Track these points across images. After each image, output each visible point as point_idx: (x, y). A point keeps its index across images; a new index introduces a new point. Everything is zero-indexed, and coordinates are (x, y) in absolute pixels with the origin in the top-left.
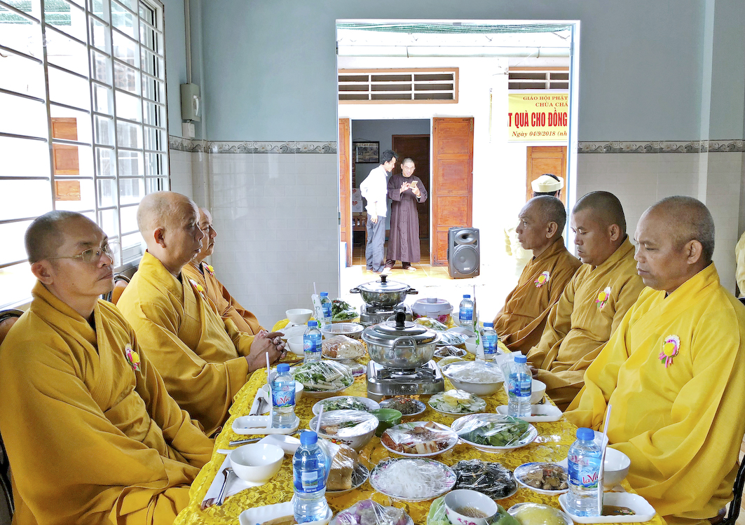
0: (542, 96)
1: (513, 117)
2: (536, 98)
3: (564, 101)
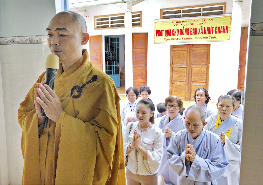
0: (177, 21)
1: (164, 31)
2: (174, 22)
3: (188, 23)
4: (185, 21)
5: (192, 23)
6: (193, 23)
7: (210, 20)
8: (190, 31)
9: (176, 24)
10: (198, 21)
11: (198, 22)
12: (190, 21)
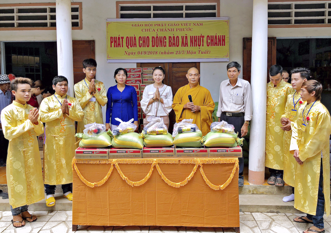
0: (146, 23)
1: (125, 40)
2: (142, 25)
3: (164, 28)
4: (159, 23)
5: (170, 27)
6: (172, 27)
7: (199, 24)
8: (167, 41)
9: (144, 27)
10: (180, 25)
11: (180, 27)
12: (167, 25)
